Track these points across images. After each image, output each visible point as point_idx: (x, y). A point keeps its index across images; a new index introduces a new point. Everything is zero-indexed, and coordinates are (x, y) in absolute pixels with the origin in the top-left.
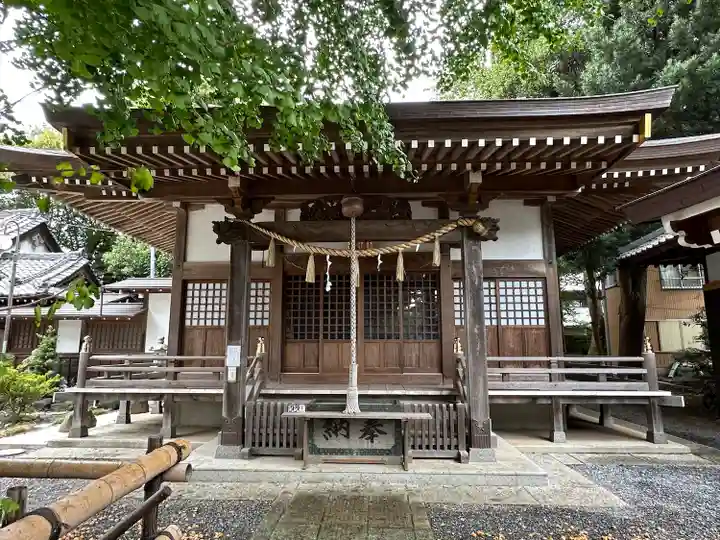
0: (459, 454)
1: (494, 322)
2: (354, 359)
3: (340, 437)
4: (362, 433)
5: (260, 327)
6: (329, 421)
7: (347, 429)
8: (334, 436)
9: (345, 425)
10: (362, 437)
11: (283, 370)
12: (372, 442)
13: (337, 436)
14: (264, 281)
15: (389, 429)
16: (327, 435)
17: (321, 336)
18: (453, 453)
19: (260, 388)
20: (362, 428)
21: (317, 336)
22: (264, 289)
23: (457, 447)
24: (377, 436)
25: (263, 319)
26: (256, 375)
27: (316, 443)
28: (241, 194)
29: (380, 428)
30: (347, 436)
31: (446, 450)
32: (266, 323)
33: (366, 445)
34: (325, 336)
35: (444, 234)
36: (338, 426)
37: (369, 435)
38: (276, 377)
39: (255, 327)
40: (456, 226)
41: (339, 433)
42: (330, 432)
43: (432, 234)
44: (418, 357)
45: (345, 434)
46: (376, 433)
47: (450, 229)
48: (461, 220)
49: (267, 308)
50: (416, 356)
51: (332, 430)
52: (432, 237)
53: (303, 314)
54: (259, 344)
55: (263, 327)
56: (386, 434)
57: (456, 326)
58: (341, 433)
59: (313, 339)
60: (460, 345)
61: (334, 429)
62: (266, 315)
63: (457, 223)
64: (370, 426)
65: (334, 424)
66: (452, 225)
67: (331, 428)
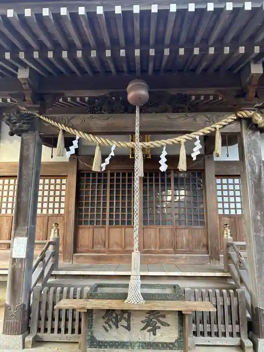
0: (242, 342)
2: (136, 246)
3: (120, 328)
4: (143, 325)
5: (57, 215)
6: (109, 312)
7: (128, 320)
8: (114, 327)
9: (126, 315)
10: (144, 329)
11: (75, 251)
12: (155, 334)
13: (117, 327)
14: (61, 177)
15: (173, 320)
16: (107, 326)
17: (107, 223)
18: (235, 341)
20: (144, 319)
21: (104, 223)
22: (61, 184)
23: (239, 334)
24: (159, 328)
25: (60, 208)
26: (46, 259)
27: (95, 335)
28: (30, 86)
29: (161, 319)
30: (128, 328)
31: (228, 338)
32: (62, 212)
33: (148, 337)
34: (111, 223)
35: (224, 126)
36: (119, 317)
37: (151, 326)
38: (69, 258)
39: (53, 215)
40: (235, 118)
41: (119, 324)
42: (110, 323)
43: (213, 126)
44: (188, 241)
45: (126, 325)
46: (158, 324)
47: (230, 121)
48: (240, 112)
49: (63, 199)
50: (186, 239)
51: (112, 321)
52: (213, 130)
53: (93, 204)
54: (53, 230)
55: (59, 215)
56: (169, 325)
57: (219, 215)
58: (122, 324)
59: (101, 225)
60: (229, 231)
61: (114, 320)
62: (63, 205)
63: (236, 116)
64: (151, 317)
65: (114, 315)
66: (231, 117)
67: (111, 319)
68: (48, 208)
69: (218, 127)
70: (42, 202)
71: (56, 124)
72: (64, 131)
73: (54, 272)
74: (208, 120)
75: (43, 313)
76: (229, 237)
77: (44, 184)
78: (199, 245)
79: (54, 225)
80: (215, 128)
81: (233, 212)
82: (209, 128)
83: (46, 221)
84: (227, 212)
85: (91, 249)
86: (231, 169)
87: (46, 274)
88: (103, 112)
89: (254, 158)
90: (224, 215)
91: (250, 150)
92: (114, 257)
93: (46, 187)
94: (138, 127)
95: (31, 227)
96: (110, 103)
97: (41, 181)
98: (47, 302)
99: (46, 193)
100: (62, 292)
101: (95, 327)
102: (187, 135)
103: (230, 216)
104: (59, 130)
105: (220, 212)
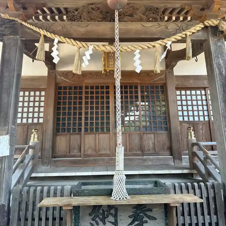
1: (207, 119)
3: (107, 224)
6: (96, 208)
7: (116, 216)
8: (101, 223)
9: (113, 211)
10: (131, 224)
11: (53, 156)
13: (104, 223)
14: (40, 90)
16: (94, 223)
17: (83, 130)
19: (32, 171)
20: (131, 214)
21: (80, 130)
22: (40, 96)
24: (146, 222)
25: (39, 118)
26: (26, 161)
29: (149, 213)
30: (116, 224)
32: (41, 121)
34: (86, 130)
35: (193, 33)
36: (106, 213)
37: (138, 221)
38: (47, 162)
39: (33, 124)
40: (203, 26)
41: (106, 220)
42: (97, 219)
43: (184, 33)
44: (154, 144)
45: (113, 221)
46: (145, 219)
47: (198, 29)
48: (207, 21)
49: (42, 109)
50: (152, 143)
51: (99, 218)
52: (184, 36)
53: (69, 114)
54: (32, 135)
55: (38, 123)
56: (156, 219)
57: (180, 121)
58: (110, 221)
59: (77, 132)
60: (193, 133)
61: (101, 217)
62: (42, 115)
63: (204, 24)
64: (138, 212)
65: (101, 211)
66: (200, 26)
67: (98, 216)
68: (28, 118)
69: (188, 34)
70: (23, 107)
71: (37, 30)
72: (45, 36)
73: (34, 175)
74: (178, 28)
75: (22, 213)
76: (193, 138)
77: (24, 96)
78: (163, 148)
79: (33, 131)
80: (186, 35)
81: (191, 119)
82: (180, 35)
83: (25, 130)
84: (186, 119)
85: (68, 154)
86: (189, 82)
87: (26, 176)
88: (82, 19)
89: (221, 62)
90: (184, 121)
91: (217, 55)
92: (89, 160)
93: (26, 99)
94: (118, 29)
95: (12, 127)
96: (89, 12)
97: (21, 93)
98: (27, 202)
99: (25, 110)
100: (42, 192)
101: (82, 224)
102: (161, 40)
103: (189, 122)
104: (41, 35)
105: (181, 119)
